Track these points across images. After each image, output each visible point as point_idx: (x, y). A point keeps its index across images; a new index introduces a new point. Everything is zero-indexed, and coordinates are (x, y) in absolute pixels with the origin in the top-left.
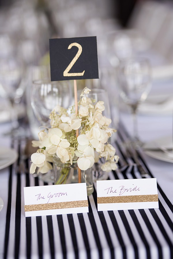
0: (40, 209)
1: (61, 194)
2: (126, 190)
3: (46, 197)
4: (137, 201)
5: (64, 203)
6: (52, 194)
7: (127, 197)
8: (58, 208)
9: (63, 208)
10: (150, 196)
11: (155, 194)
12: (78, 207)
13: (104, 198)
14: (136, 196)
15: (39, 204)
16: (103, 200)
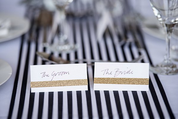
0: (44, 86)
1: (64, 73)
2: (121, 73)
3: (50, 75)
4: (129, 84)
5: (66, 81)
6: (56, 72)
7: (120, 79)
8: (61, 86)
9: (65, 86)
10: (142, 79)
11: (146, 78)
12: (79, 85)
13: (100, 79)
14: (129, 79)
15: (43, 81)
16: (99, 81)
